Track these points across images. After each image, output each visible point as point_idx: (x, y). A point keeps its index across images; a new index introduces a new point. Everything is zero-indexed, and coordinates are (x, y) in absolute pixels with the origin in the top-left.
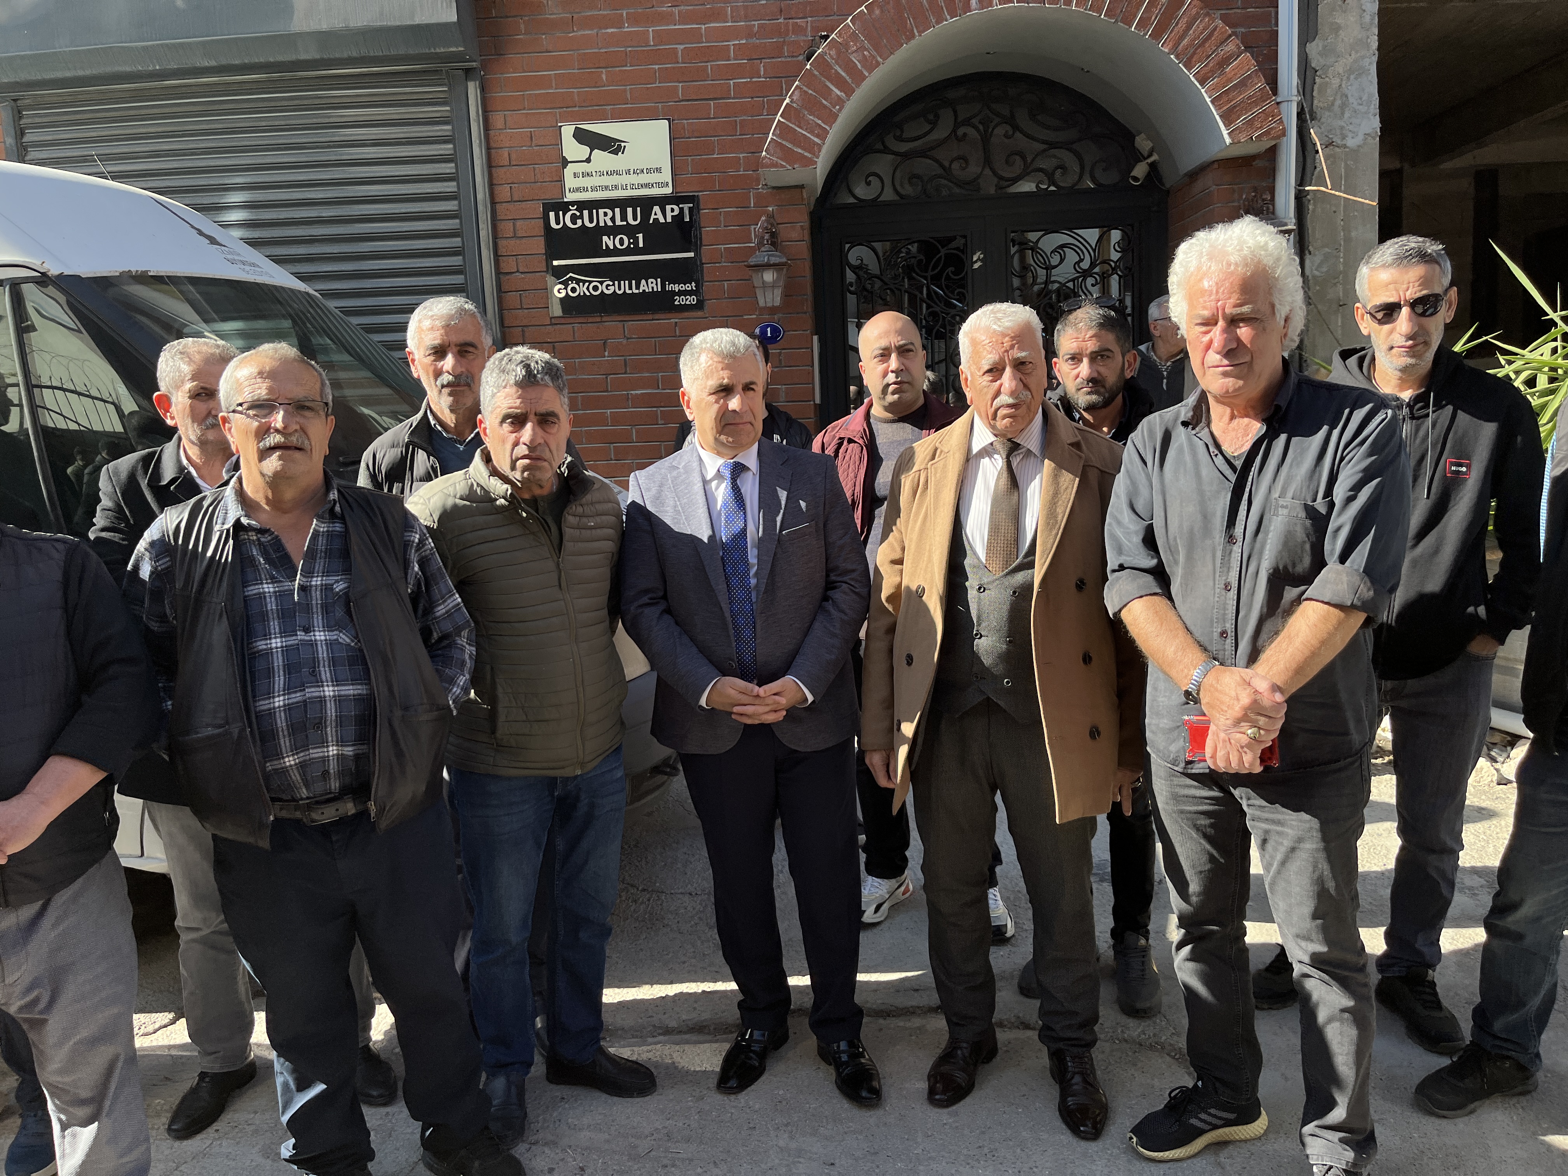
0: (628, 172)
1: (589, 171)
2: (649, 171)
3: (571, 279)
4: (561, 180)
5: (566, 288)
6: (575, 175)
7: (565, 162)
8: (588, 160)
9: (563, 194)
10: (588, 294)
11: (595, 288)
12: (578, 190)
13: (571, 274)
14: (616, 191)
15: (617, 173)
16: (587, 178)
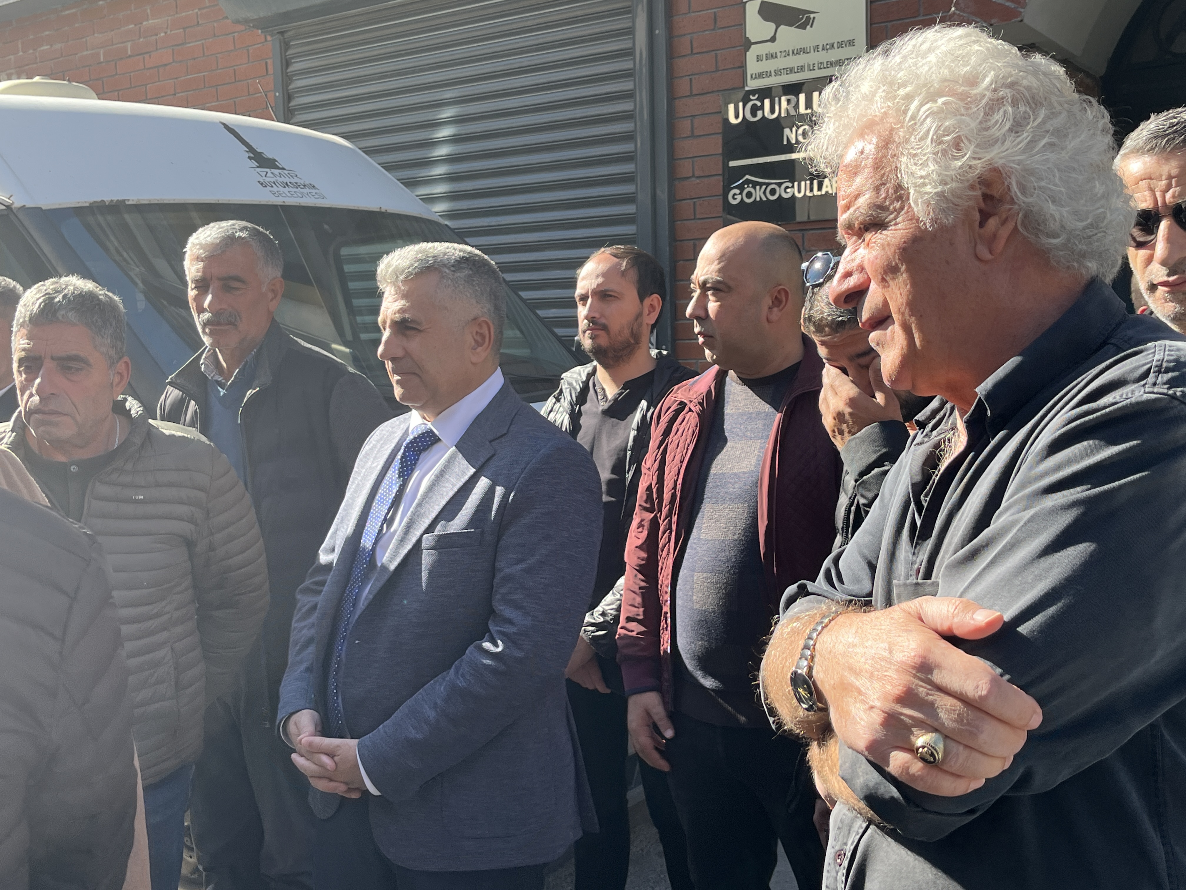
0: (816, 48)
1: (773, 51)
2: (841, 45)
3: (748, 182)
4: (743, 66)
5: (741, 194)
6: (759, 58)
7: (748, 44)
8: (773, 39)
9: (744, 83)
10: (764, 199)
11: (773, 191)
12: (760, 76)
13: (747, 177)
14: (802, 73)
15: (803, 51)
16: (771, 61)
